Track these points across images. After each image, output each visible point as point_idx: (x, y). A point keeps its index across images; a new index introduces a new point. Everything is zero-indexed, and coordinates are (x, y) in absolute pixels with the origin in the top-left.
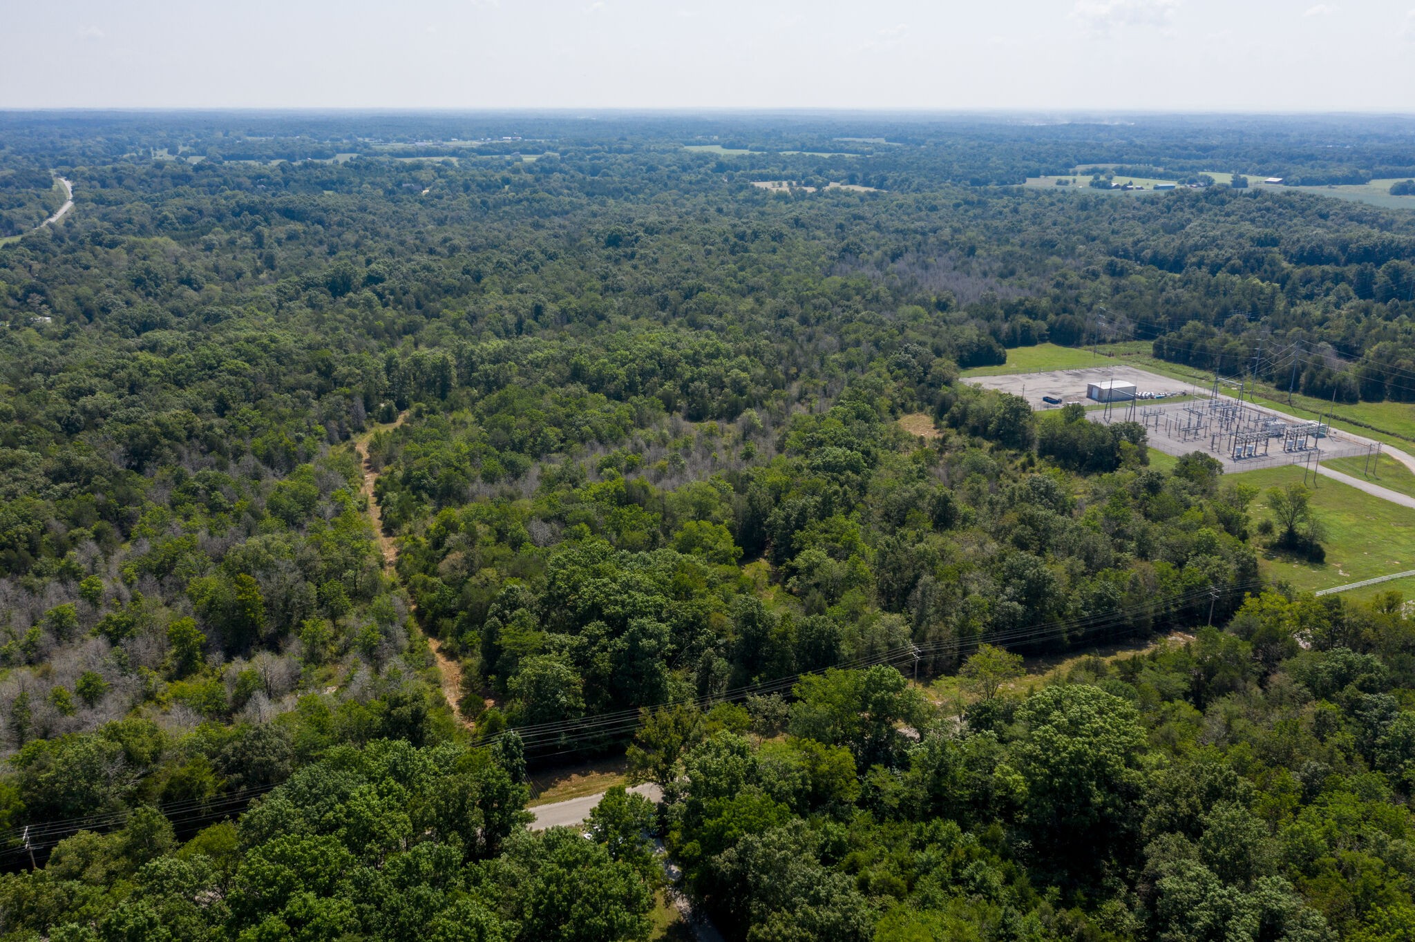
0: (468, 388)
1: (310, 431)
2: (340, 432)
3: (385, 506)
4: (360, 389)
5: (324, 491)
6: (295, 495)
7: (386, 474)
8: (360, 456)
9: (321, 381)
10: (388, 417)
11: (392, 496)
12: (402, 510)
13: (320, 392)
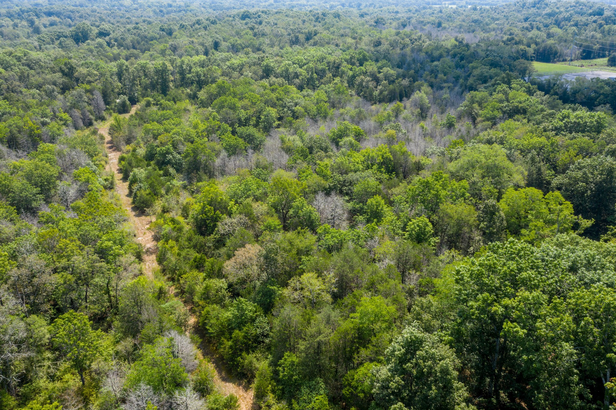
0: (182, 89)
1: (55, 117)
2: (83, 120)
3: (133, 182)
4: (99, 86)
5: (65, 169)
6: (29, 177)
7: (128, 152)
8: (102, 138)
9: (65, 80)
10: (123, 109)
11: (140, 172)
12: (152, 186)
13: (64, 89)
